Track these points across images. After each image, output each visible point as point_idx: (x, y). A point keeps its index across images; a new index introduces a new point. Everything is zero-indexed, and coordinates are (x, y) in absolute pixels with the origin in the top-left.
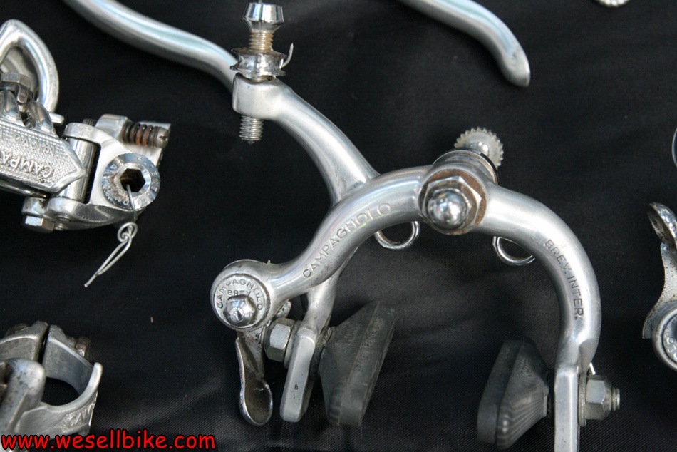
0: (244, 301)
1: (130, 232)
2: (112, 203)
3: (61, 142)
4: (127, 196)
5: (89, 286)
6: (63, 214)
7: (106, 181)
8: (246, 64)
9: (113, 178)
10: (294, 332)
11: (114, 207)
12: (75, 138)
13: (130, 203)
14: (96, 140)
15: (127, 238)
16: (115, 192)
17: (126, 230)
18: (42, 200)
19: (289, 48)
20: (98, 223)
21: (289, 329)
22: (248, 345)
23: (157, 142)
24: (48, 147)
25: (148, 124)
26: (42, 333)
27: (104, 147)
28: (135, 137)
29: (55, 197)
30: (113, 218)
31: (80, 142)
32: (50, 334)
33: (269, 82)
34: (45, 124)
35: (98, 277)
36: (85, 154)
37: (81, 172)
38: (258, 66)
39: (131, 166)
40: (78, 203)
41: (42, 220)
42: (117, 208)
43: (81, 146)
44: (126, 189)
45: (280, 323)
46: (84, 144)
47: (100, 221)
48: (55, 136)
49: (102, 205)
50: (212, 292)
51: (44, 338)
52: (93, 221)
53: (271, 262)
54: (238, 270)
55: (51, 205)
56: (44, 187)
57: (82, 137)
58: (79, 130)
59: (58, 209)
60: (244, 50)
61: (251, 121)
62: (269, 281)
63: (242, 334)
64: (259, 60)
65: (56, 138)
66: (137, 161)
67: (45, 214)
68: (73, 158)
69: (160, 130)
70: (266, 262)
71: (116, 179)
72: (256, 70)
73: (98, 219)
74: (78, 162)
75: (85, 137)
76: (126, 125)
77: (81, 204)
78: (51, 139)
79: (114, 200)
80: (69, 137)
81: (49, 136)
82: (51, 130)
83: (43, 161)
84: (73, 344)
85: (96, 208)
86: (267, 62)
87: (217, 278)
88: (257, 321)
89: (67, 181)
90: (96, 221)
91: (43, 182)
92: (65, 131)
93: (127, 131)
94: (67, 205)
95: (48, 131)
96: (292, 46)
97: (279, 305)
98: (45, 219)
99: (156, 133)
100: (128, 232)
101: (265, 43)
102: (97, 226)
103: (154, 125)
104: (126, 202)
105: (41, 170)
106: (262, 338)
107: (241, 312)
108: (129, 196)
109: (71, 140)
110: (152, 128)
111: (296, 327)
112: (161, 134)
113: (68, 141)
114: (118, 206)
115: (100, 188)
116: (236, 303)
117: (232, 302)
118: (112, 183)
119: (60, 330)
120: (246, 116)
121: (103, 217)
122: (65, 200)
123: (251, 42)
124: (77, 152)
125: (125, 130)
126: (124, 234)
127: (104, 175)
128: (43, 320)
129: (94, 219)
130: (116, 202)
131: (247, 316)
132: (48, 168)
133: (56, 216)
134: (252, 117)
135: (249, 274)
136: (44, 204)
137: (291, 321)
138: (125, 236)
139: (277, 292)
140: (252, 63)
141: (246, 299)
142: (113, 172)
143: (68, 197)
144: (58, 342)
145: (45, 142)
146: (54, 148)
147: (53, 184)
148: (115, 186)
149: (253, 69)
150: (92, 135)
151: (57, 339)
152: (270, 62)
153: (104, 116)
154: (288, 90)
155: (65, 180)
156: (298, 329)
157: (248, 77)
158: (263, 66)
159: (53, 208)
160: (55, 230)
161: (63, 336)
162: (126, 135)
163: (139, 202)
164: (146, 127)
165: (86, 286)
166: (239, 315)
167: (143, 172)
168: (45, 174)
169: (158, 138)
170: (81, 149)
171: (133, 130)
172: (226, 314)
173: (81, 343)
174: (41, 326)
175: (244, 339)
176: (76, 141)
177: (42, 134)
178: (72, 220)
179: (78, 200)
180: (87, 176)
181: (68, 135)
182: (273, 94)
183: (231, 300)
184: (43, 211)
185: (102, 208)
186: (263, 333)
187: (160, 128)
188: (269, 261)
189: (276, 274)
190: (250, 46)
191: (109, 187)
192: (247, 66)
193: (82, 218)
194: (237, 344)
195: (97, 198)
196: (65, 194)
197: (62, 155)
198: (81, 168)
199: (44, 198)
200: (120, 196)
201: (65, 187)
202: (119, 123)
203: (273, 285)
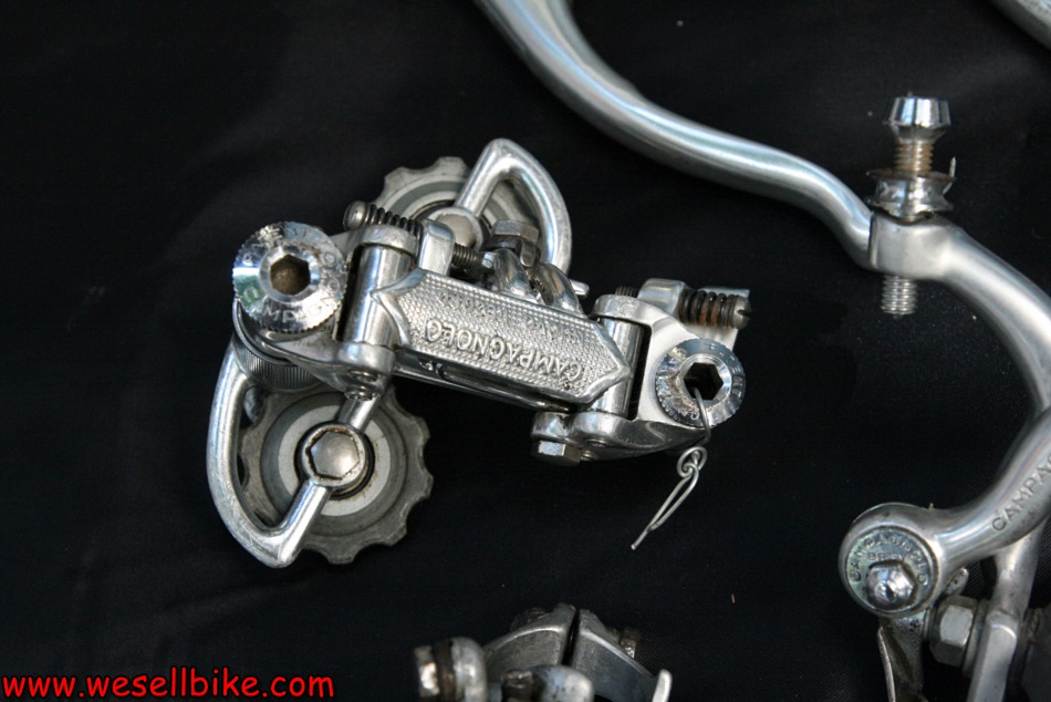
0: (898, 570)
1: (696, 462)
2: (671, 417)
3: (592, 326)
4: (695, 407)
5: (638, 547)
6: (597, 436)
7: (664, 383)
8: (891, 193)
9: (674, 378)
10: (978, 618)
11: (674, 424)
12: (613, 318)
13: (701, 417)
14: (644, 321)
15: (691, 469)
16: (676, 400)
17: (689, 458)
18: (564, 415)
19: (949, 165)
20: (648, 449)
21: (969, 614)
22: (897, 638)
23: (735, 319)
24: (574, 334)
25: (718, 292)
26: (570, 621)
27: (657, 330)
28: (699, 312)
29: (585, 411)
30: (670, 440)
31: (620, 324)
32: (582, 624)
33: (930, 221)
34: (566, 298)
35: (651, 533)
36: (628, 342)
37: (622, 370)
38: (911, 196)
39: (701, 359)
40: (620, 419)
41: (564, 446)
42: (679, 425)
43: (621, 329)
44: (693, 396)
45: (954, 603)
46: (625, 326)
47: (650, 446)
48: (582, 316)
49: (656, 420)
50: (843, 557)
51: (573, 630)
52: (641, 446)
53: (935, 507)
54: (884, 520)
55: (578, 423)
56: (569, 396)
57: (623, 316)
58: (617, 305)
59: (590, 429)
60: (889, 172)
61: (900, 284)
62: (936, 537)
63: (888, 621)
64: (911, 187)
65: (584, 320)
66: (709, 351)
67: (568, 437)
68: (612, 351)
69: (738, 301)
70: (927, 507)
71: (678, 381)
72: (907, 204)
73: (649, 444)
74: (618, 355)
75: (627, 316)
76: (684, 295)
77: (625, 421)
78: (576, 321)
79: (676, 412)
80: (603, 317)
81: (575, 317)
82: (575, 307)
83: (568, 356)
84: (616, 639)
85: (648, 425)
86: (925, 189)
87: (849, 535)
88: (917, 602)
89: (604, 386)
90: (647, 446)
91: (568, 388)
92: (596, 308)
93: (686, 304)
94: (603, 423)
95: (573, 309)
96: (954, 162)
97: (952, 575)
98: (569, 445)
99: (732, 306)
100: (693, 462)
101: (920, 160)
102: (644, 452)
103: (728, 293)
104: (695, 416)
105: (565, 370)
106: (926, 629)
107: (893, 587)
108: (699, 407)
109: (606, 321)
110: (725, 298)
111: (981, 611)
112: (740, 307)
113: (601, 323)
114: (681, 423)
115: (652, 394)
116: (883, 574)
117: (876, 574)
118: (673, 386)
119: (595, 617)
120: (892, 275)
121: (656, 440)
122: (601, 415)
123: (898, 158)
124: (615, 339)
125: (684, 301)
126: (688, 464)
127: (658, 374)
128: (568, 602)
129: (643, 443)
130: (680, 415)
131: (901, 594)
132: (575, 366)
133: (585, 439)
134: (901, 277)
135: (903, 526)
136: (567, 422)
137: (971, 601)
138: (688, 468)
139: (948, 553)
140: (900, 193)
141: (899, 567)
142: (674, 370)
143: (606, 409)
144: (593, 637)
145: (569, 327)
146: (582, 335)
147: (581, 390)
148: (677, 391)
149: (902, 201)
150: (639, 312)
151: (594, 633)
152: (930, 189)
153: (649, 282)
154: (959, 233)
155: (600, 384)
156: (986, 613)
157: (897, 214)
158: (919, 197)
159: (582, 428)
160: (582, 462)
161: (601, 627)
162: (684, 310)
163: (713, 414)
164: (715, 297)
165: (633, 547)
166: (889, 591)
167: (718, 368)
168: (571, 375)
169: (735, 312)
170: (620, 333)
171: (696, 301)
172: (868, 590)
173: (628, 637)
174: (566, 612)
175: (891, 629)
176: (612, 323)
177: (564, 314)
178: (611, 444)
179: (620, 415)
180: (632, 376)
181: (601, 314)
182: (936, 241)
183: (874, 569)
184: (565, 433)
185: (656, 425)
186: (927, 620)
187: (738, 296)
188: (932, 505)
189: (948, 526)
190: (896, 165)
191: (669, 393)
192: (894, 196)
193: (626, 442)
194: (881, 637)
195: (649, 411)
196: (600, 405)
197: (595, 346)
198: (624, 364)
199: (565, 412)
200: (685, 406)
201: (600, 395)
202: (673, 292)
203: (943, 543)
